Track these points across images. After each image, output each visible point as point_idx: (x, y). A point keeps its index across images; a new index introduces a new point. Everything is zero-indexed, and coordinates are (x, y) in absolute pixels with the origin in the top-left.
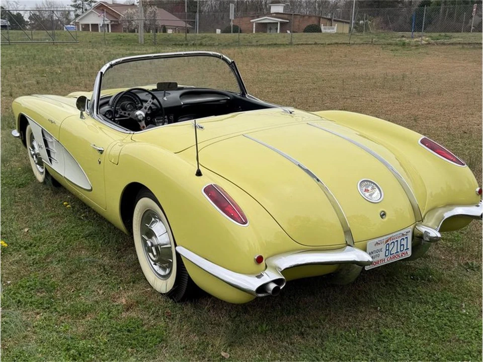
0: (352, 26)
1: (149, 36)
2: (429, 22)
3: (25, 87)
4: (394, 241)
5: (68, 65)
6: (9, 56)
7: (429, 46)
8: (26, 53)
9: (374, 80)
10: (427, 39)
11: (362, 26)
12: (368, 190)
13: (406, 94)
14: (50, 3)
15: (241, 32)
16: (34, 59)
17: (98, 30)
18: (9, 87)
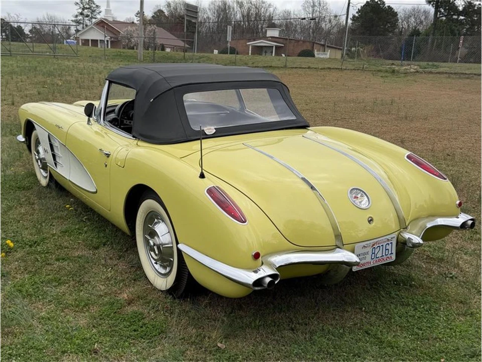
0: (345, 52)
1: (149, 53)
2: (418, 52)
3: (27, 97)
4: (380, 245)
5: (69, 78)
6: (10, 66)
7: (418, 74)
8: (27, 64)
9: (364, 104)
10: (416, 67)
11: (353, 53)
12: (357, 198)
13: (394, 118)
14: (51, 17)
15: (237, 54)
16: (35, 70)
17: (98, 45)
18: (11, 96)
